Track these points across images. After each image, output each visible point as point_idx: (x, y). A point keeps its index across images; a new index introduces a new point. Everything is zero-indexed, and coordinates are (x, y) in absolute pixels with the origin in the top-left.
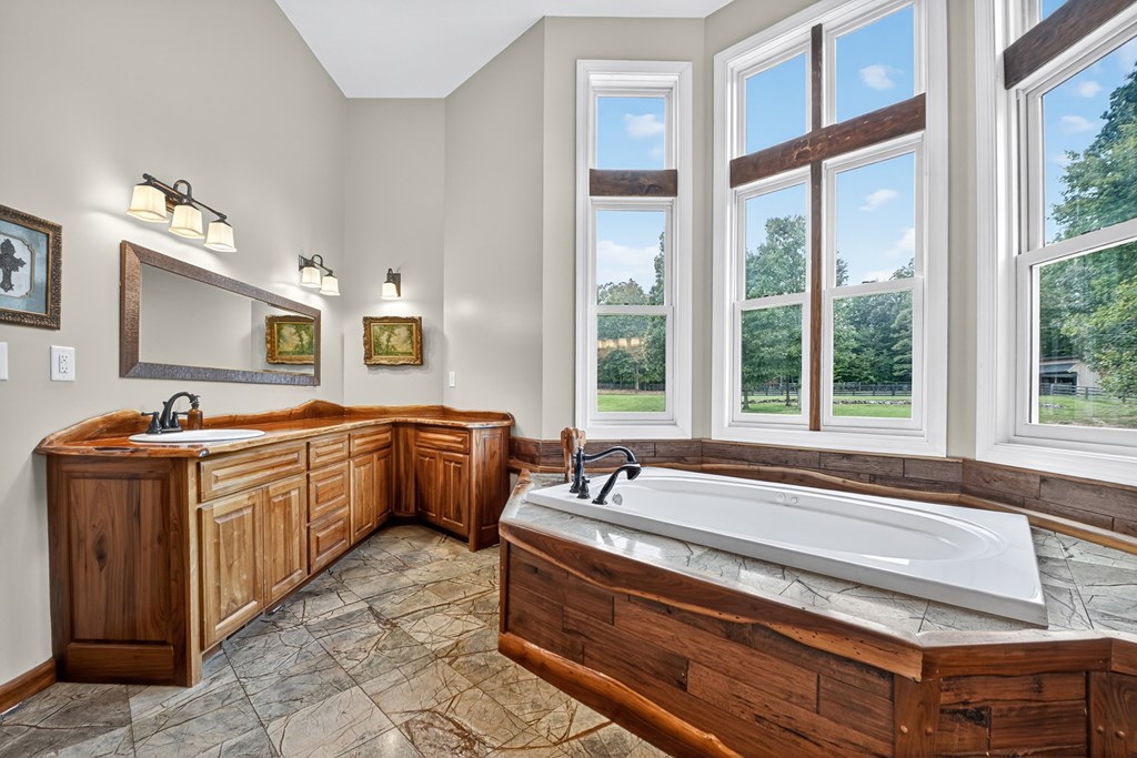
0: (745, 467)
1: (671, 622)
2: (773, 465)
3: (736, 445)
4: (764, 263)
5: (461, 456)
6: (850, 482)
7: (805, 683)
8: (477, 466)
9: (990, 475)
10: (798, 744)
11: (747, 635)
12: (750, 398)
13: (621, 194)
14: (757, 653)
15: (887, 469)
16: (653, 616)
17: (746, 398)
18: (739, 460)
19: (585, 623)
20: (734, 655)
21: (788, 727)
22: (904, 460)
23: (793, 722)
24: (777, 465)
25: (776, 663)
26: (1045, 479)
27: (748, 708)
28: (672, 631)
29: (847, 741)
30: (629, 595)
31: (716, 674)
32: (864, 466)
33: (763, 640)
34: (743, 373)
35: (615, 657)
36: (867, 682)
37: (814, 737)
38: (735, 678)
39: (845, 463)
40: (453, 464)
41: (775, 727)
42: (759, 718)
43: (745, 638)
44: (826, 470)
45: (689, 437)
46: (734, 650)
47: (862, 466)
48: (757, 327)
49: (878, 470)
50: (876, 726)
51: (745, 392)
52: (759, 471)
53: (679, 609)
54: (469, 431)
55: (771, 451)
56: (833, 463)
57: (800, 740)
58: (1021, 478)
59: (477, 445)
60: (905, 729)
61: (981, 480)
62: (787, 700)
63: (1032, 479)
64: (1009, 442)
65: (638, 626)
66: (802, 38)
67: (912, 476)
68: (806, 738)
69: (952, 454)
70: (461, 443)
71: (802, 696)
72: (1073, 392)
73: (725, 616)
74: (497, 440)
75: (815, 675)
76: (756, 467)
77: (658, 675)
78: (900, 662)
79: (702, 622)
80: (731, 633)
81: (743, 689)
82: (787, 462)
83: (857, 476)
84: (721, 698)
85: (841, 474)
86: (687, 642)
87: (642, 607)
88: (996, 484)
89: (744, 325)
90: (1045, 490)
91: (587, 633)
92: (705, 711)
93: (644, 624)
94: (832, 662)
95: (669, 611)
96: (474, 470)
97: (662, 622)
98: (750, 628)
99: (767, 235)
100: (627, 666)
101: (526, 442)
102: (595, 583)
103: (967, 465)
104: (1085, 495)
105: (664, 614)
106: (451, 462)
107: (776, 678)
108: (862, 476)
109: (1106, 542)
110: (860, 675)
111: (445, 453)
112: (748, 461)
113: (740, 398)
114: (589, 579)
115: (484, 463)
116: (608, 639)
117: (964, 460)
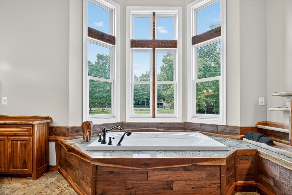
0: (137, 129)
1: (168, 173)
2: (144, 128)
3: (133, 123)
4: (96, 67)
5: (27, 137)
6: (163, 130)
7: (203, 174)
8: (37, 141)
9: (190, 125)
10: (202, 189)
11: (190, 168)
12: (91, 109)
13: (98, 39)
14: (192, 172)
15: (171, 126)
16: (162, 173)
17: (90, 109)
18: (135, 127)
19: (136, 184)
20: (186, 174)
21: (200, 186)
22: (174, 123)
23: (201, 185)
24: (145, 128)
25: (196, 172)
26: (201, 125)
27: (190, 187)
28: (168, 175)
29: (212, 184)
30: (153, 169)
31: (181, 181)
32: (166, 125)
33: (193, 168)
34: (90, 101)
35: (149, 190)
36: (216, 169)
37: (205, 186)
38: (187, 180)
39: (162, 125)
40: (19, 142)
41: (197, 188)
42: (193, 188)
43: (189, 169)
44: (158, 128)
45: (119, 122)
46: (186, 173)
47: (165, 126)
48: (94, 87)
49: (168, 126)
50: (217, 178)
51: (90, 107)
52: (141, 130)
53: (171, 168)
54: (33, 125)
55: (143, 124)
56: (159, 125)
57: (202, 188)
58: (197, 125)
59: (37, 132)
60: (223, 176)
61: (189, 126)
62: (199, 180)
63: (199, 125)
64: (193, 118)
65: (156, 177)
66: (150, 13)
67: (175, 127)
68: (203, 187)
69: (183, 121)
70: (26, 131)
71: (203, 178)
72: (162, 107)
73: (185, 165)
74: (44, 128)
75: (205, 172)
76: (140, 129)
77: (164, 189)
78: (222, 162)
79: (178, 169)
80: (186, 169)
81: (189, 182)
82: (148, 126)
83: (164, 128)
84: (183, 187)
85: (161, 128)
86: (173, 176)
87: (158, 171)
88: (192, 127)
89: (90, 86)
90: (202, 127)
91: (136, 187)
92: (178, 193)
93: (159, 176)
94: (209, 167)
95: (167, 169)
96: (35, 143)
97: (165, 173)
98: (190, 166)
99: (97, 59)
100: (153, 191)
101: (60, 128)
102: (142, 169)
103: (185, 123)
104: (209, 127)
105: (166, 171)
106: (18, 141)
107: (197, 176)
108: (165, 128)
109: (213, 135)
110: (214, 168)
111: (12, 137)
112: (137, 127)
113: (89, 109)
114: (139, 169)
115: (39, 139)
116: (145, 185)
117: (185, 122)
